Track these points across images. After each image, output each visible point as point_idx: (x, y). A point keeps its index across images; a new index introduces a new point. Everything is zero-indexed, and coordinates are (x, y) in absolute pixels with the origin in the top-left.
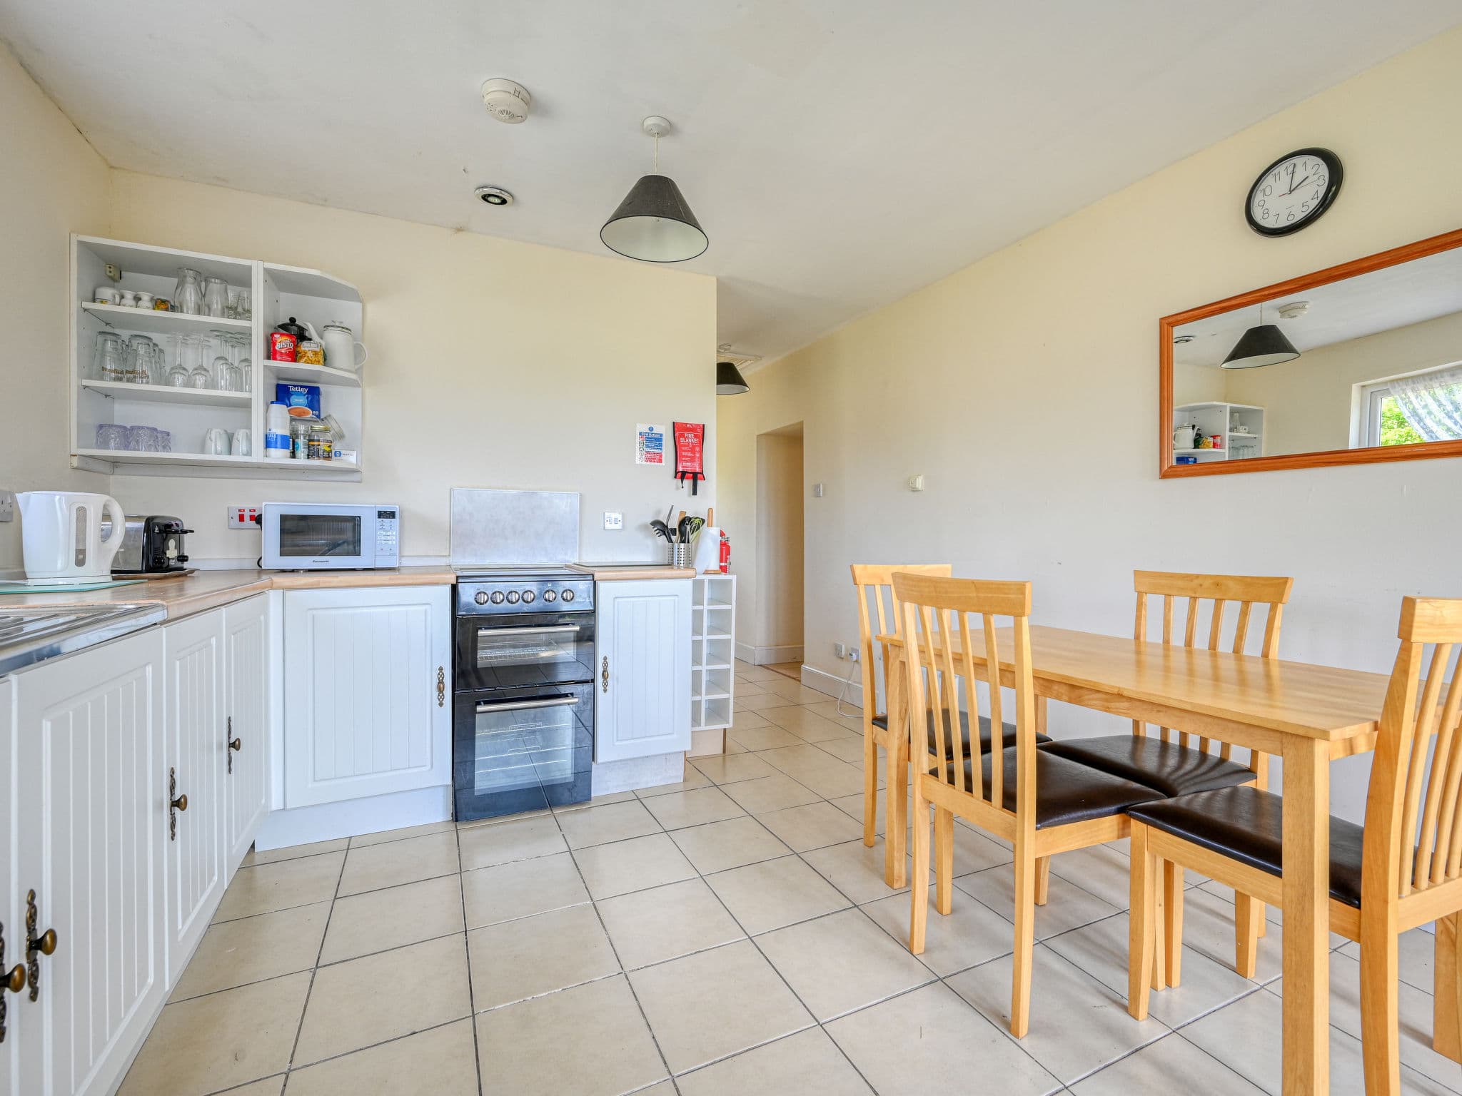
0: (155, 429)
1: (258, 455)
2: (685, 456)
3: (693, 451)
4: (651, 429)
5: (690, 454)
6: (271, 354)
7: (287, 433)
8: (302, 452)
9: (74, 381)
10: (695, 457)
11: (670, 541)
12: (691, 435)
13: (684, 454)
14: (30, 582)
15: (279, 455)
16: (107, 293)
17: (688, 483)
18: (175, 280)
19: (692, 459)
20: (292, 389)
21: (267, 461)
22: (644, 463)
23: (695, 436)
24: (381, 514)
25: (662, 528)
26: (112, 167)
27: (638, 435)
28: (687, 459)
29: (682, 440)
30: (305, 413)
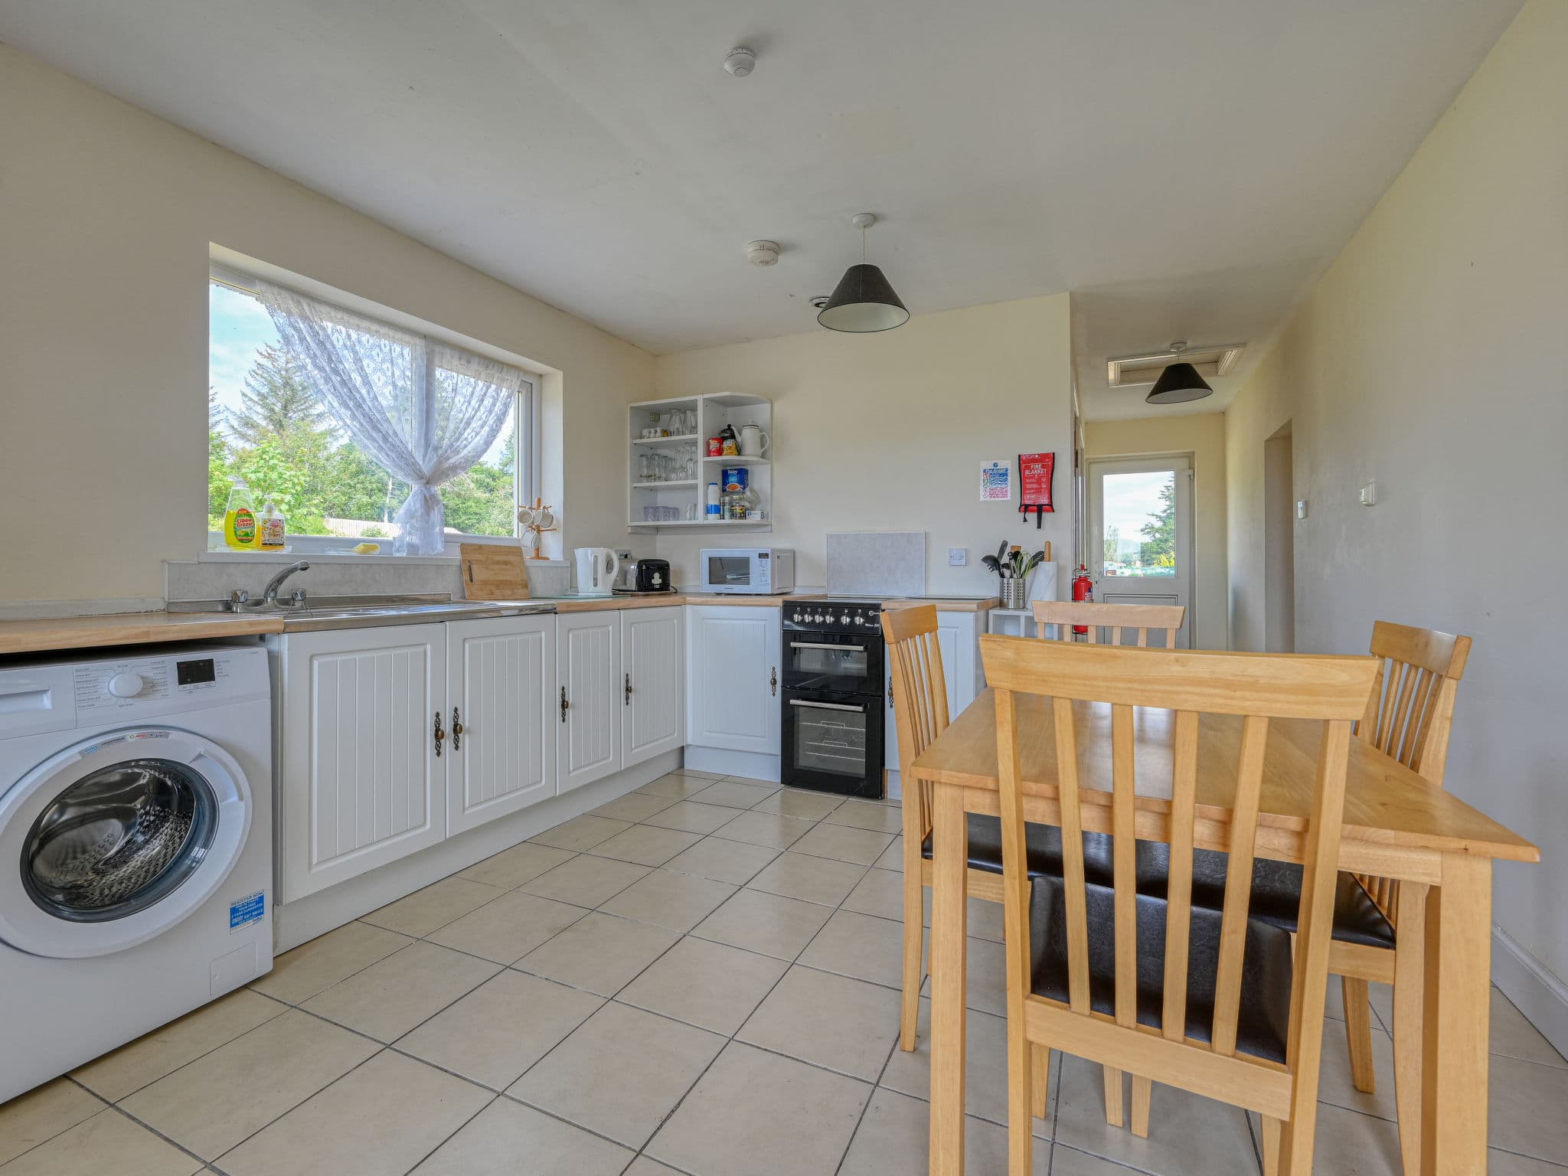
0: (667, 508)
1: (700, 519)
2: (1030, 489)
3: (1039, 482)
4: (995, 465)
5: (1035, 486)
6: (708, 453)
7: (717, 503)
8: (727, 515)
9: (629, 485)
10: (1041, 488)
11: (1002, 576)
12: (1038, 466)
13: (1028, 486)
14: (579, 594)
15: (713, 519)
16: (645, 432)
17: (1032, 517)
18: (669, 415)
19: (1038, 491)
20: (729, 472)
21: (706, 522)
22: (988, 499)
23: (1043, 467)
24: (761, 556)
25: (993, 562)
26: (657, 356)
27: (982, 473)
28: (1032, 491)
29: (1027, 472)
30: (736, 487)
